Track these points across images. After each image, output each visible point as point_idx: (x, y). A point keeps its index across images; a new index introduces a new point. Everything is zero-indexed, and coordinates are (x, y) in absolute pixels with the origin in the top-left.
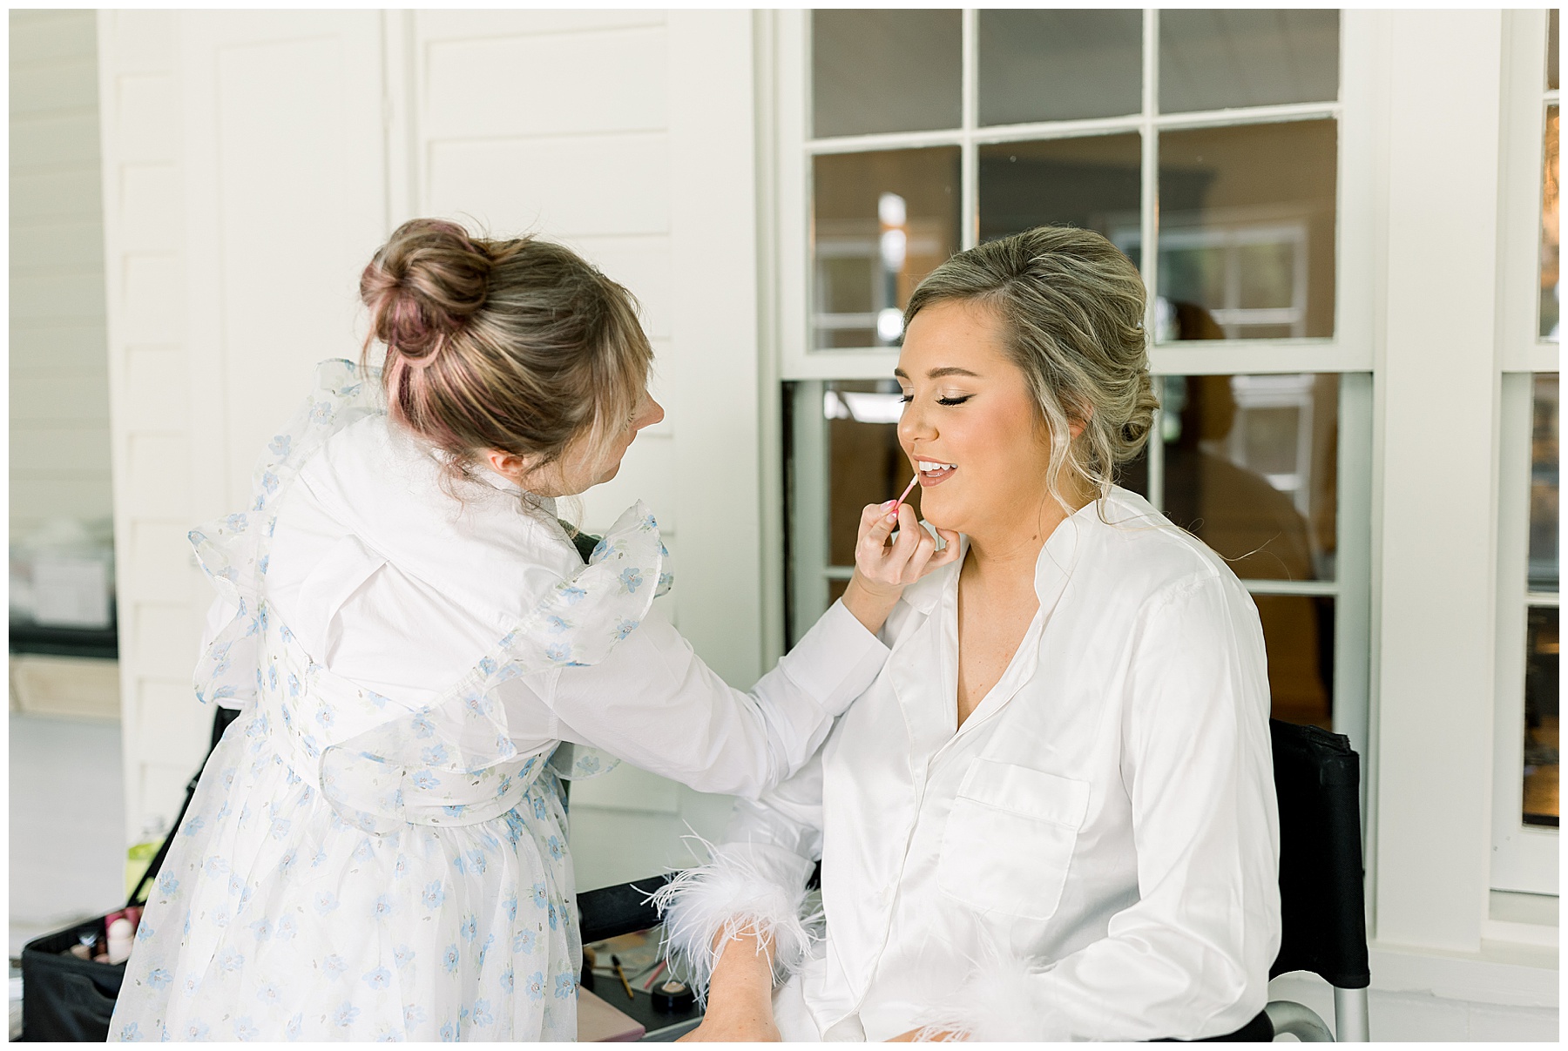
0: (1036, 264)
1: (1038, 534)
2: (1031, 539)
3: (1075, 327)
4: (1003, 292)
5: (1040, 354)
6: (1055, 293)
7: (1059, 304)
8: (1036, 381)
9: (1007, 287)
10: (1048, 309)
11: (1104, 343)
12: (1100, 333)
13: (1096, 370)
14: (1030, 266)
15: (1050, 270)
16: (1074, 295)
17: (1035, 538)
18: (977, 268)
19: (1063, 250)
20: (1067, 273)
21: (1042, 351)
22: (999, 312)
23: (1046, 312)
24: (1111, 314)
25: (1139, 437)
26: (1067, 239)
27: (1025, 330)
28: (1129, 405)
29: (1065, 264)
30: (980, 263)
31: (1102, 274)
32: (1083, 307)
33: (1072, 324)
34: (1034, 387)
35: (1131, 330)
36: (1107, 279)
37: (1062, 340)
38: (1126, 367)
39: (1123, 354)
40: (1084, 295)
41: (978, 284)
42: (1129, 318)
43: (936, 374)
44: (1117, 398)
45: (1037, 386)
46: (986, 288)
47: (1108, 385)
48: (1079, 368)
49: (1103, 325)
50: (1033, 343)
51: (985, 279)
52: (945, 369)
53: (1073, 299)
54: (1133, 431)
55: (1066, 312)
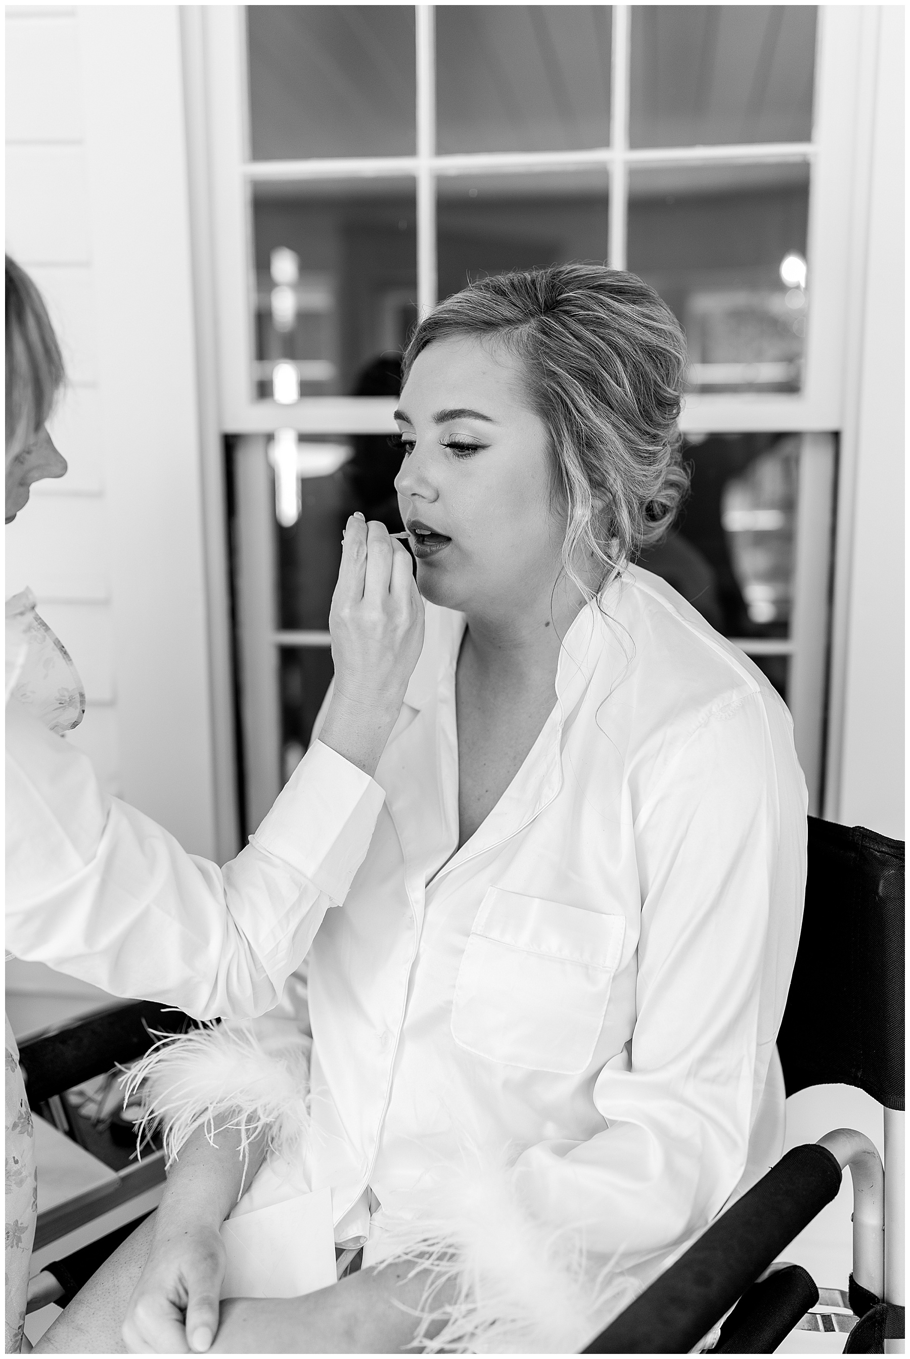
0: (568, 300)
1: (551, 621)
2: (544, 626)
3: (608, 377)
4: (527, 329)
5: (567, 404)
6: (588, 335)
7: (592, 349)
8: (559, 435)
9: (533, 323)
10: (578, 351)
11: (638, 401)
12: (635, 389)
13: (627, 431)
14: (559, 303)
15: (582, 307)
16: (610, 339)
17: (547, 624)
18: (500, 298)
19: (600, 288)
20: (602, 314)
21: (568, 402)
22: (522, 351)
23: (576, 356)
24: (648, 368)
25: (662, 518)
26: (604, 277)
27: (552, 374)
28: (657, 477)
29: (602, 304)
30: (503, 294)
31: (642, 320)
32: (619, 355)
33: (605, 374)
34: (557, 443)
35: (669, 390)
36: (646, 326)
37: (593, 391)
38: (658, 432)
39: (657, 415)
40: (621, 341)
41: (499, 316)
42: (667, 375)
43: (445, 417)
44: (647, 467)
45: (561, 443)
46: (509, 322)
47: (638, 450)
48: (610, 426)
49: (640, 379)
50: (559, 390)
51: (507, 311)
52: (456, 411)
53: (609, 345)
54: (657, 510)
55: (599, 358)
